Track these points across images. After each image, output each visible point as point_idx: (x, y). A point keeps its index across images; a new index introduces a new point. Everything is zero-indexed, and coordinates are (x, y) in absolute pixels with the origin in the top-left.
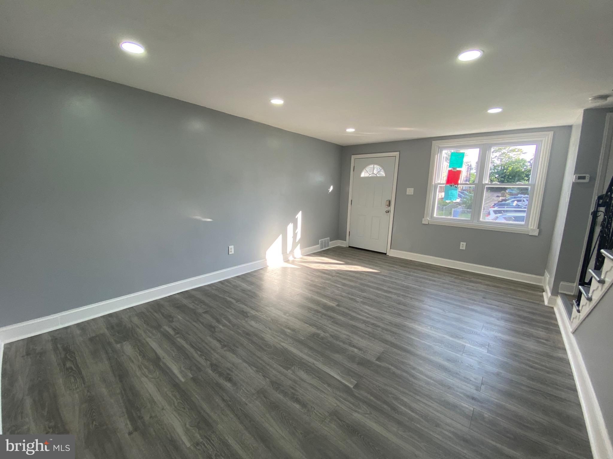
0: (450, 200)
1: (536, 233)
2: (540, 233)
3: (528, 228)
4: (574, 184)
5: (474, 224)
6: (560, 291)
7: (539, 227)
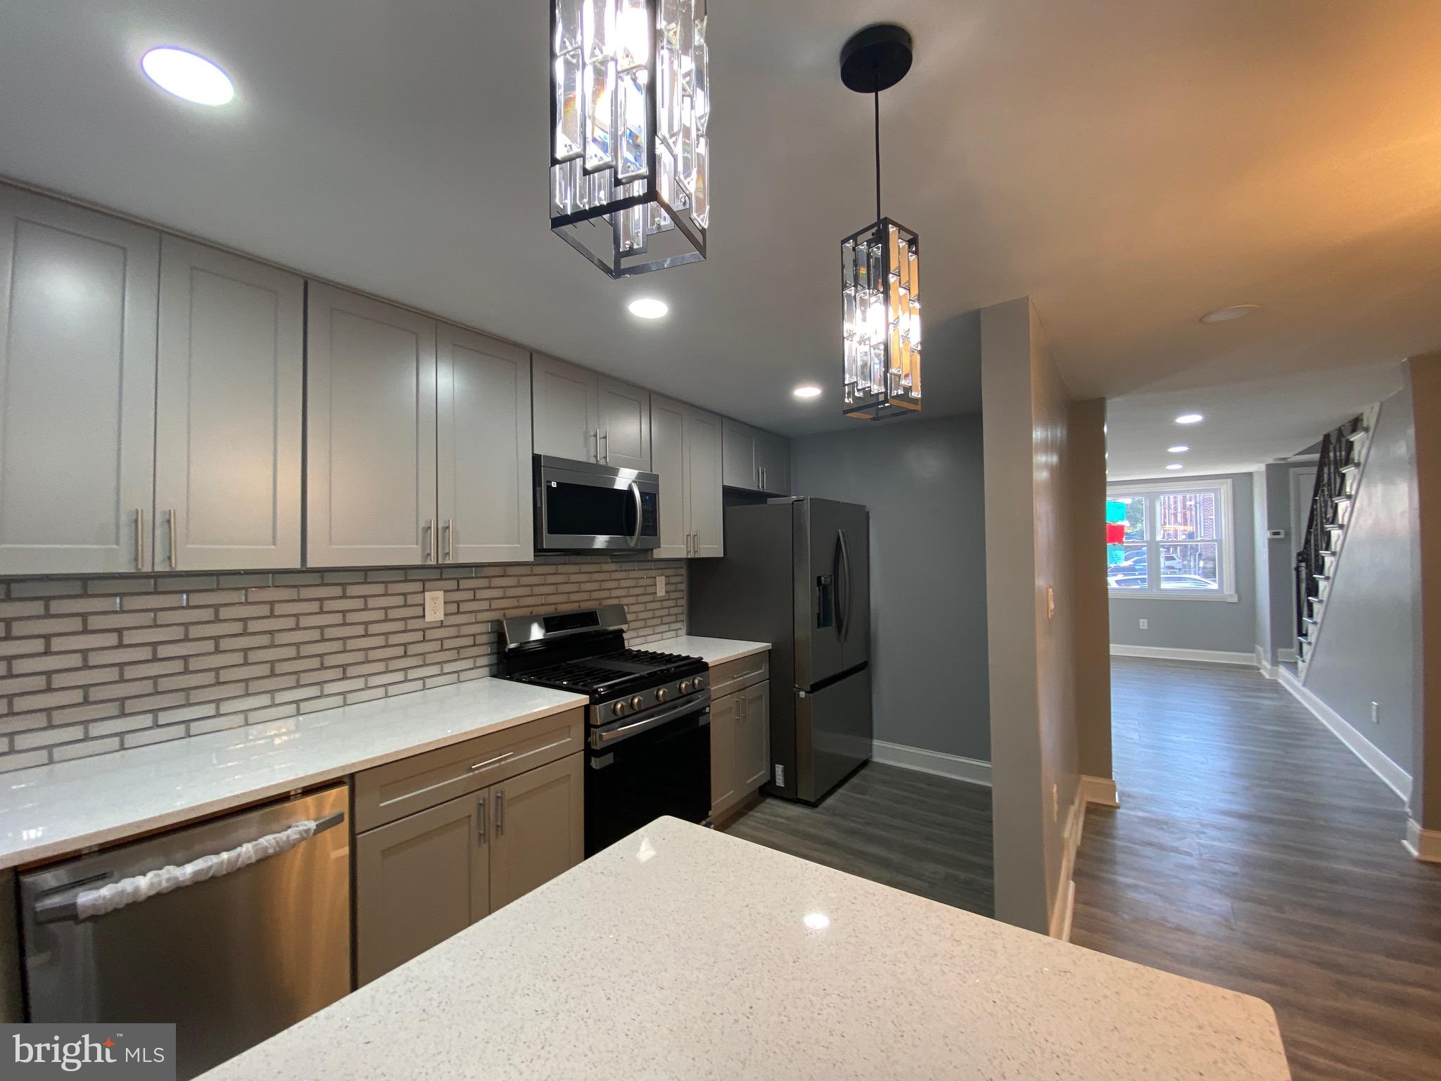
0: (1116, 563)
1: (1235, 599)
2: (1239, 598)
3: (1223, 593)
4: (1271, 541)
5: (1154, 594)
6: (1280, 660)
7: (1237, 591)
